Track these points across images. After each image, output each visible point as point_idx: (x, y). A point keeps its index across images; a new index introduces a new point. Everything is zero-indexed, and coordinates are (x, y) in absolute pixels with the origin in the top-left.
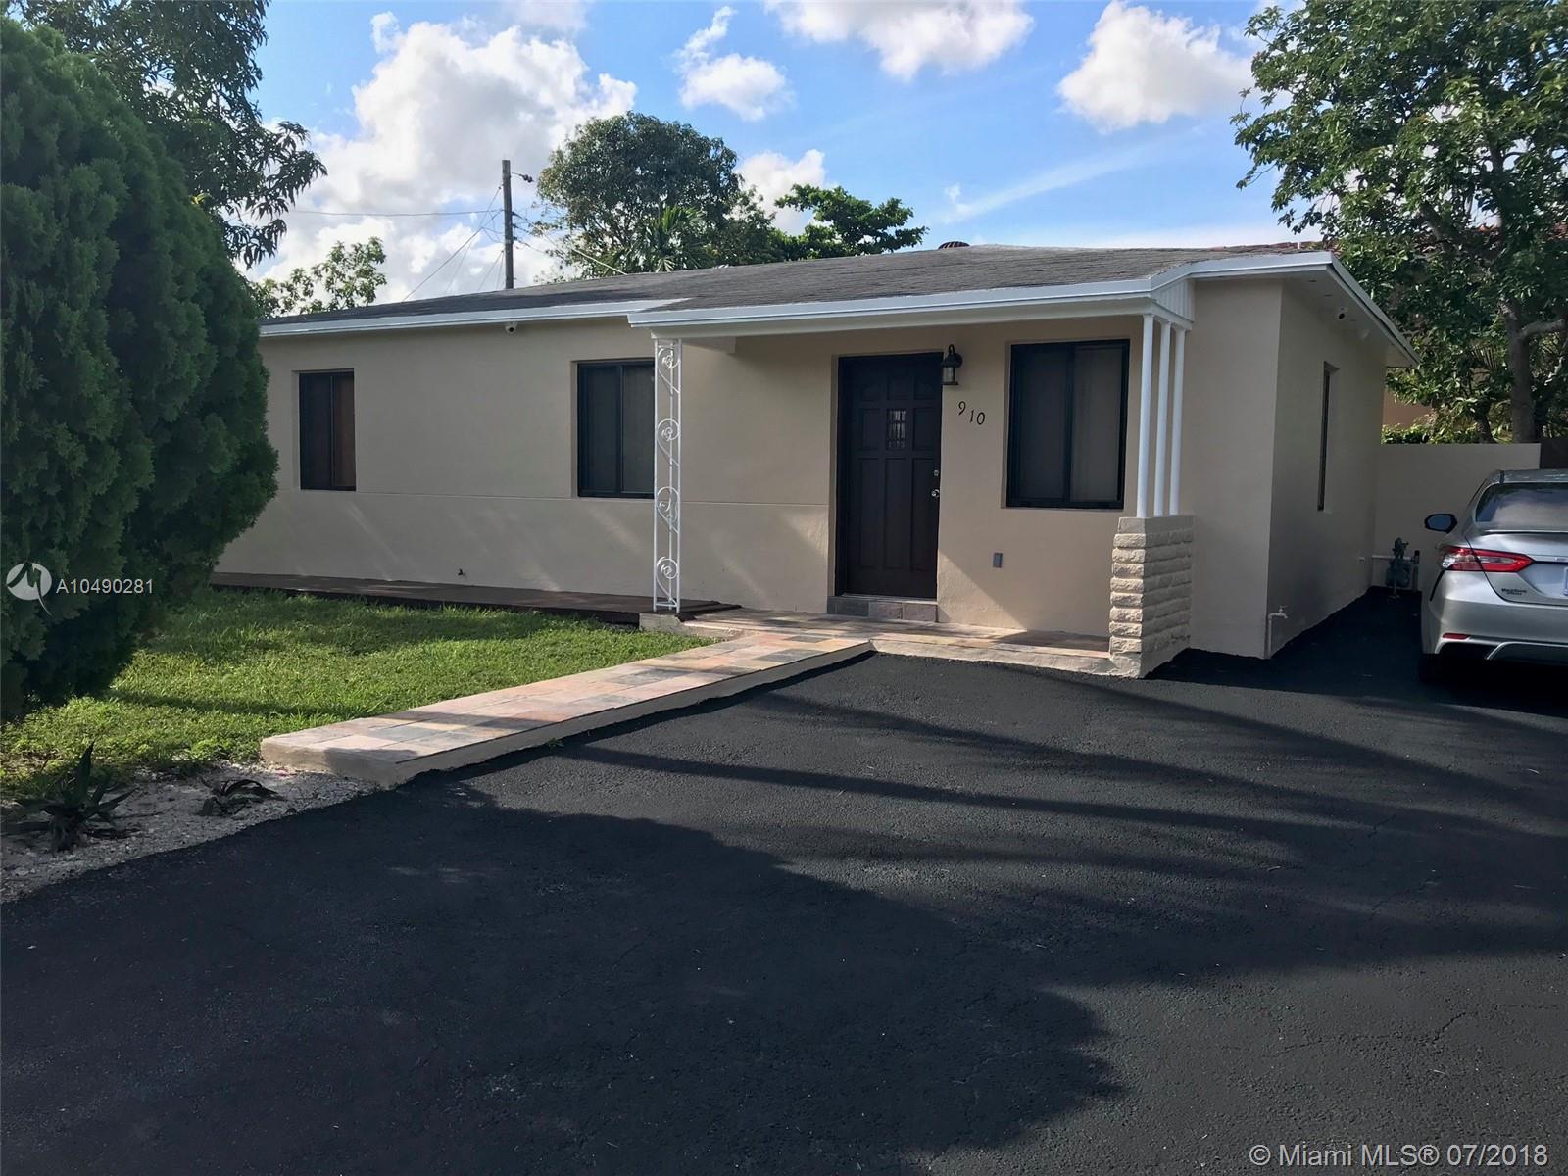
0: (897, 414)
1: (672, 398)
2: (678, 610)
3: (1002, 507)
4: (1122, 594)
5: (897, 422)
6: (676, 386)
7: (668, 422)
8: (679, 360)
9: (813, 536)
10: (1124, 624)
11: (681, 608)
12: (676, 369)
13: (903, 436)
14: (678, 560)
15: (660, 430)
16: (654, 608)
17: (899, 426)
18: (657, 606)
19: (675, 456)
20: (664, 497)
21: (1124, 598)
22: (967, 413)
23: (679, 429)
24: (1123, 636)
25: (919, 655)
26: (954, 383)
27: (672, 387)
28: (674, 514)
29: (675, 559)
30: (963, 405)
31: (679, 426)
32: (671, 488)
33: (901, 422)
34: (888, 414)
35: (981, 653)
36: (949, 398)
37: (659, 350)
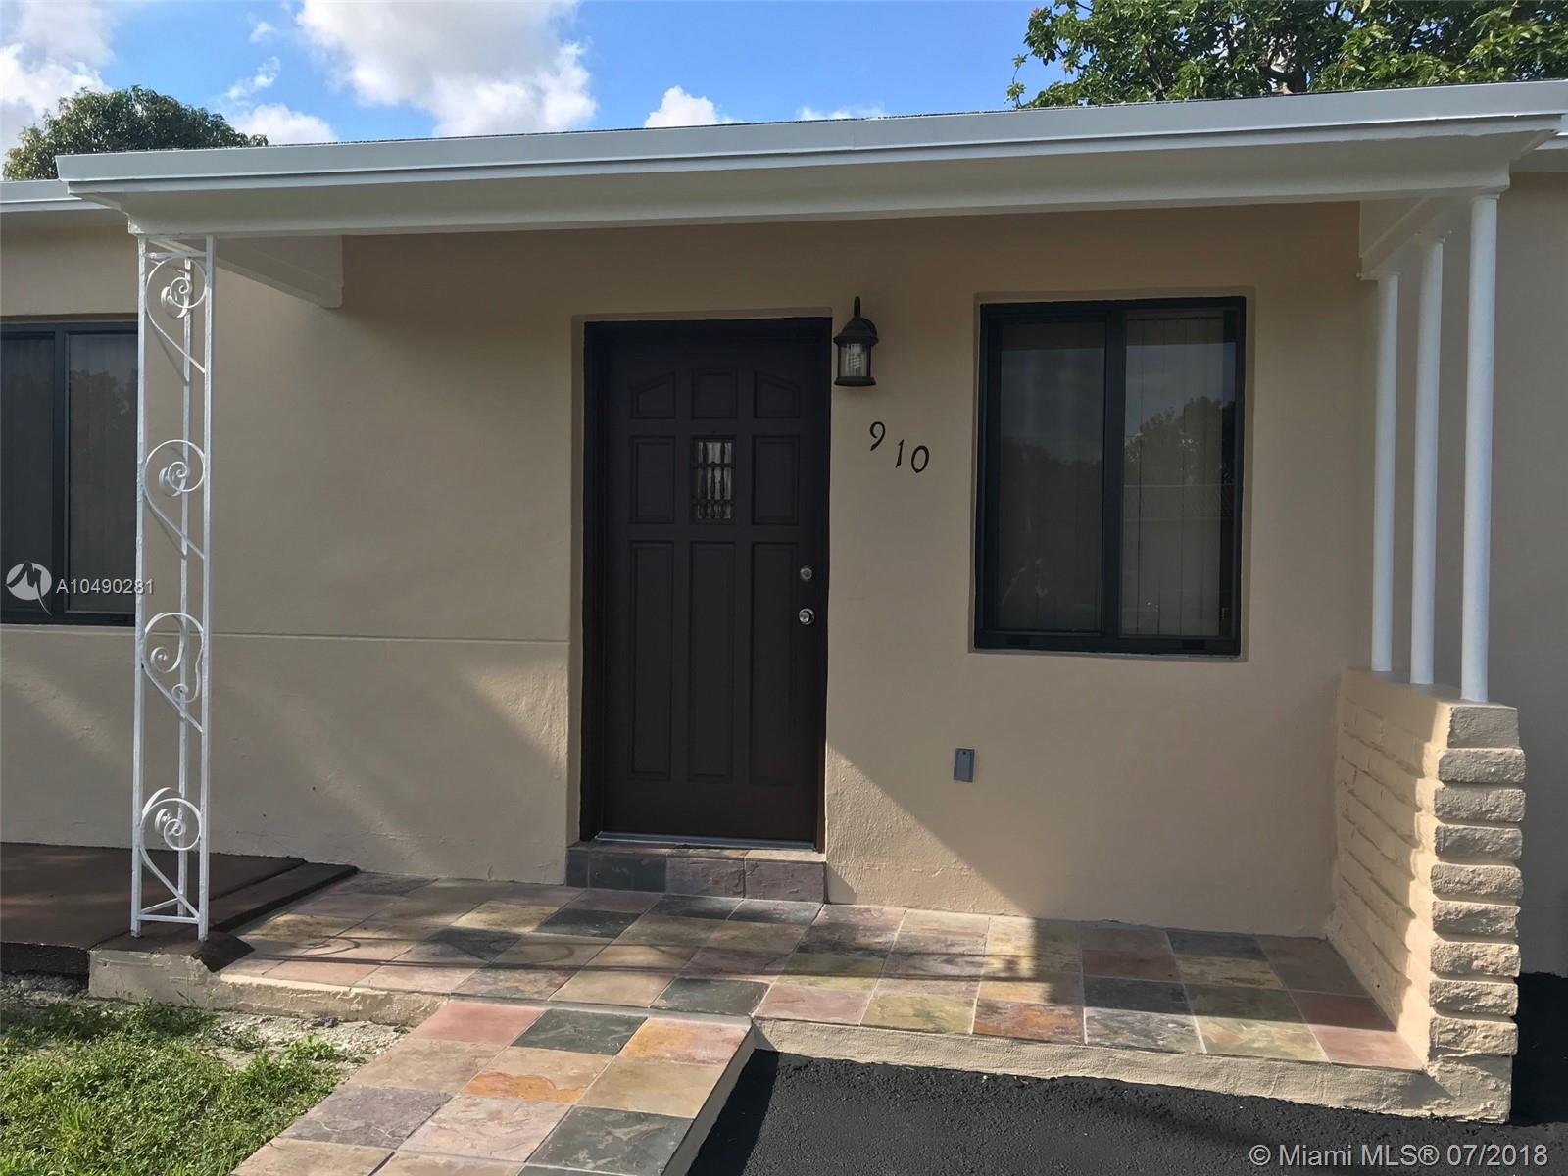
0: (714, 451)
1: (186, 390)
2: (202, 932)
3: (970, 652)
4: (1465, 905)
5: (714, 466)
6: (197, 352)
7: (176, 451)
8: (207, 292)
9: (532, 709)
10: (1469, 983)
11: (212, 928)
12: (196, 314)
13: (728, 495)
14: (204, 801)
15: (154, 468)
16: (135, 927)
17: (718, 474)
18: (144, 924)
19: (195, 535)
20: (166, 636)
21: (1470, 914)
22: (889, 448)
23: (206, 465)
24: (1468, 1014)
25: (895, 1060)
26: (865, 381)
27: (188, 358)
28: (192, 684)
29: (195, 796)
30: (878, 430)
31: (205, 456)
32: (184, 615)
33: (722, 466)
34: (694, 450)
35: (1070, 1056)
36: (846, 413)
37: (150, 265)
